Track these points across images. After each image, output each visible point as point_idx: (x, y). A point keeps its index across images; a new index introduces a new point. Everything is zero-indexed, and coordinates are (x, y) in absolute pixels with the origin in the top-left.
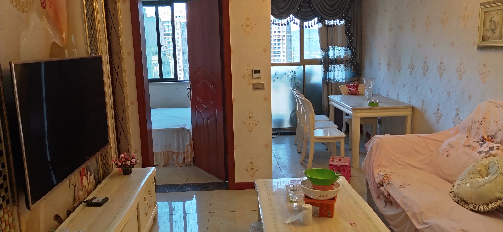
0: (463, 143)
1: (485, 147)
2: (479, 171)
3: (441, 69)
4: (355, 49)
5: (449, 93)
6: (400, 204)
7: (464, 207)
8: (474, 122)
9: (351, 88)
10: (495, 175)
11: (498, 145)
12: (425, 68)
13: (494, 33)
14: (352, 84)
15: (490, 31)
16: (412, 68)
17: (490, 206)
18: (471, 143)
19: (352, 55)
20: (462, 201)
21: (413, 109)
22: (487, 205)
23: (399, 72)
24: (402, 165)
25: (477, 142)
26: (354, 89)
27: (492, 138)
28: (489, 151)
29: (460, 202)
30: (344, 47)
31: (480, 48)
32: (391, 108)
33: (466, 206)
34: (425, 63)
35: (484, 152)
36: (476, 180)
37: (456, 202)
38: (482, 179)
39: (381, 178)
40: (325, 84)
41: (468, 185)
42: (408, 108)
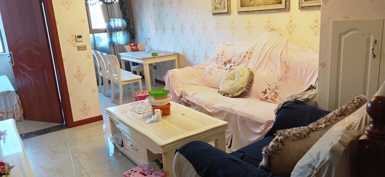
0: (216, 67)
1: (228, 66)
2: (230, 77)
3: (193, 28)
4: (128, 20)
5: (199, 42)
6: (197, 103)
7: (227, 96)
8: (218, 55)
9: (133, 47)
10: (239, 77)
11: (234, 64)
12: (182, 28)
13: (221, 5)
14: (133, 44)
15: (218, 4)
16: (173, 29)
17: (239, 93)
18: (220, 66)
19: (127, 24)
20: (225, 94)
21: (178, 55)
22: (238, 92)
23: (165, 33)
24: (188, 84)
25: (223, 65)
26: (135, 47)
27: (230, 61)
28: (230, 68)
29: (225, 95)
30: (120, 19)
31: (214, 14)
32: (166, 56)
33: (228, 96)
34: (182, 25)
35: (228, 69)
36: (230, 82)
37: (223, 95)
38: (232, 81)
39: (180, 93)
40: (112, 46)
41: (227, 85)
42: (175, 55)
